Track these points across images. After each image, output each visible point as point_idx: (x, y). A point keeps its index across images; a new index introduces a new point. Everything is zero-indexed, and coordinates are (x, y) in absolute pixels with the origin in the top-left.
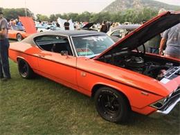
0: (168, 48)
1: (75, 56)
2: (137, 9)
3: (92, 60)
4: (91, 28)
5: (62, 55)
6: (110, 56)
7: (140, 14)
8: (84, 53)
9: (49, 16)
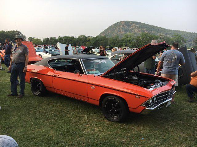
0: (164, 69)
1: (86, 74)
2: (135, 33)
3: (99, 77)
4: (90, 52)
5: (76, 73)
6: (113, 74)
7: (138, 39)
8: (92, 72)
9: (42, 40)
